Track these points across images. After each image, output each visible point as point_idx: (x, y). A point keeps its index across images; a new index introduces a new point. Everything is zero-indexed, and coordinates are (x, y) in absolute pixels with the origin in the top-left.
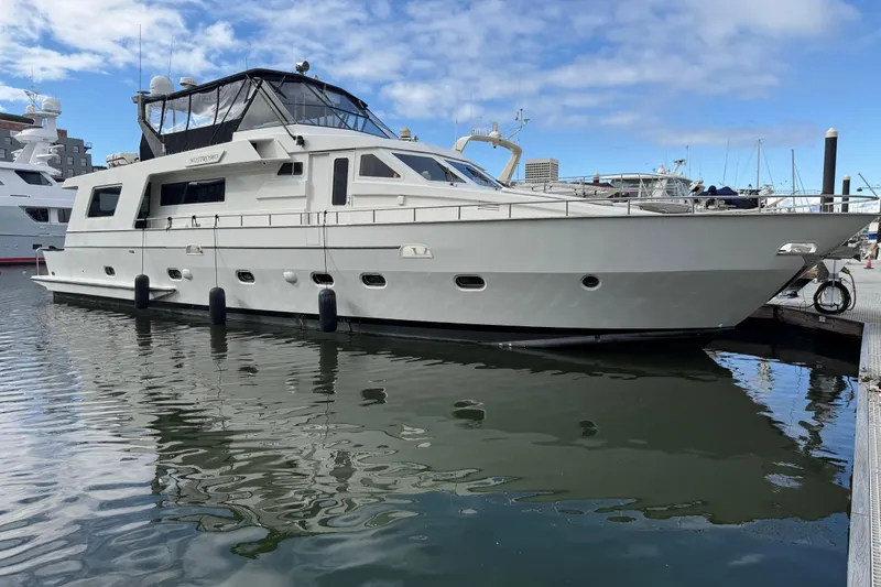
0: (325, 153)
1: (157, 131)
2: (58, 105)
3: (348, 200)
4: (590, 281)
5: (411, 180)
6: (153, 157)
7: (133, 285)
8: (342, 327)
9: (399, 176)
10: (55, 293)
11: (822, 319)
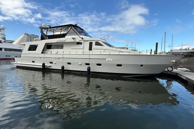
0: (88, 41)
1: (46, 34)
2: (5, 27)
3: (92, 50)
4: (142, 66)
5: (106, 47)
6: (45, 39)
7: (42, 65)
8: (91, 74)
9: (103, 46)
10: (17, 66)
11: (169, 72)
